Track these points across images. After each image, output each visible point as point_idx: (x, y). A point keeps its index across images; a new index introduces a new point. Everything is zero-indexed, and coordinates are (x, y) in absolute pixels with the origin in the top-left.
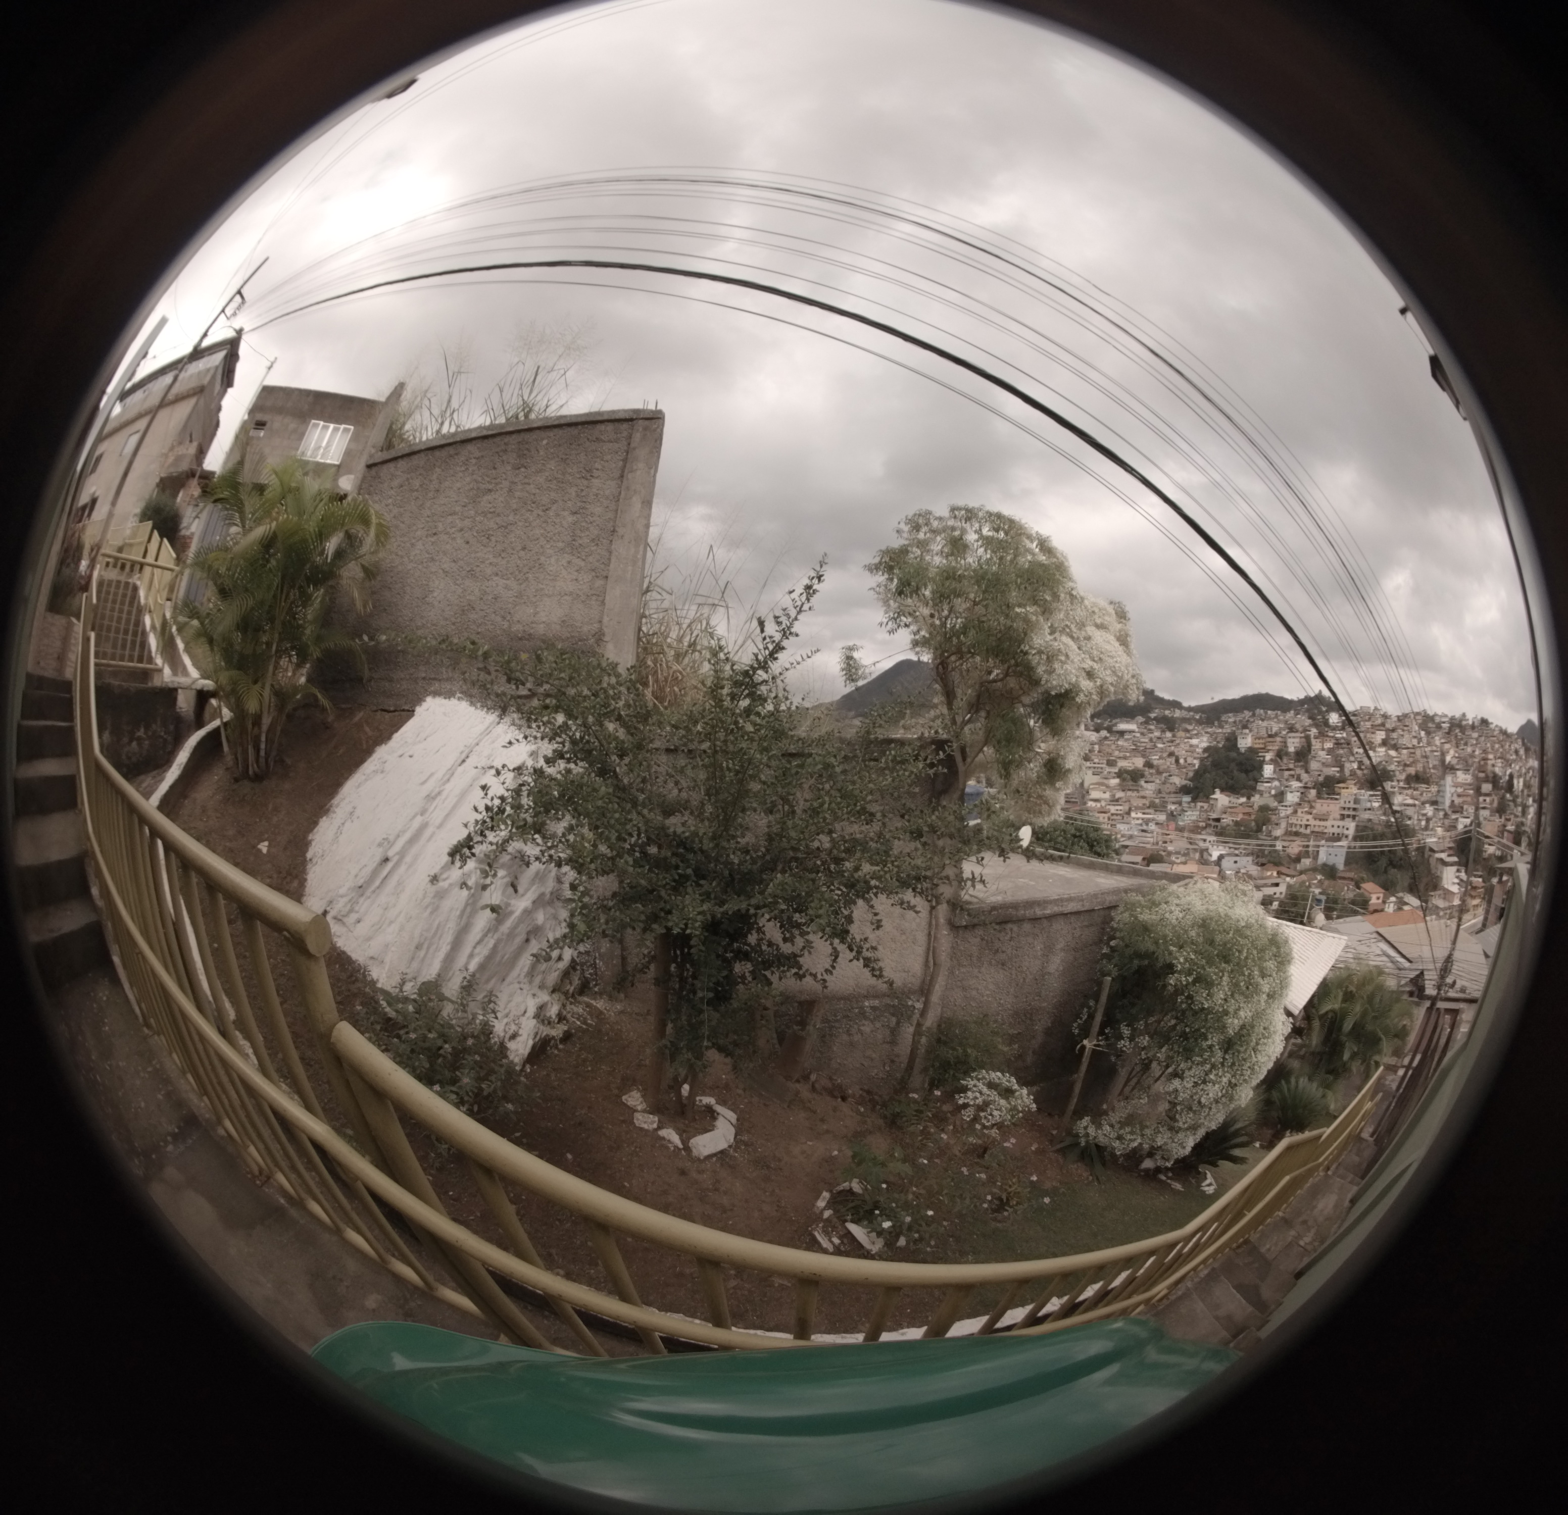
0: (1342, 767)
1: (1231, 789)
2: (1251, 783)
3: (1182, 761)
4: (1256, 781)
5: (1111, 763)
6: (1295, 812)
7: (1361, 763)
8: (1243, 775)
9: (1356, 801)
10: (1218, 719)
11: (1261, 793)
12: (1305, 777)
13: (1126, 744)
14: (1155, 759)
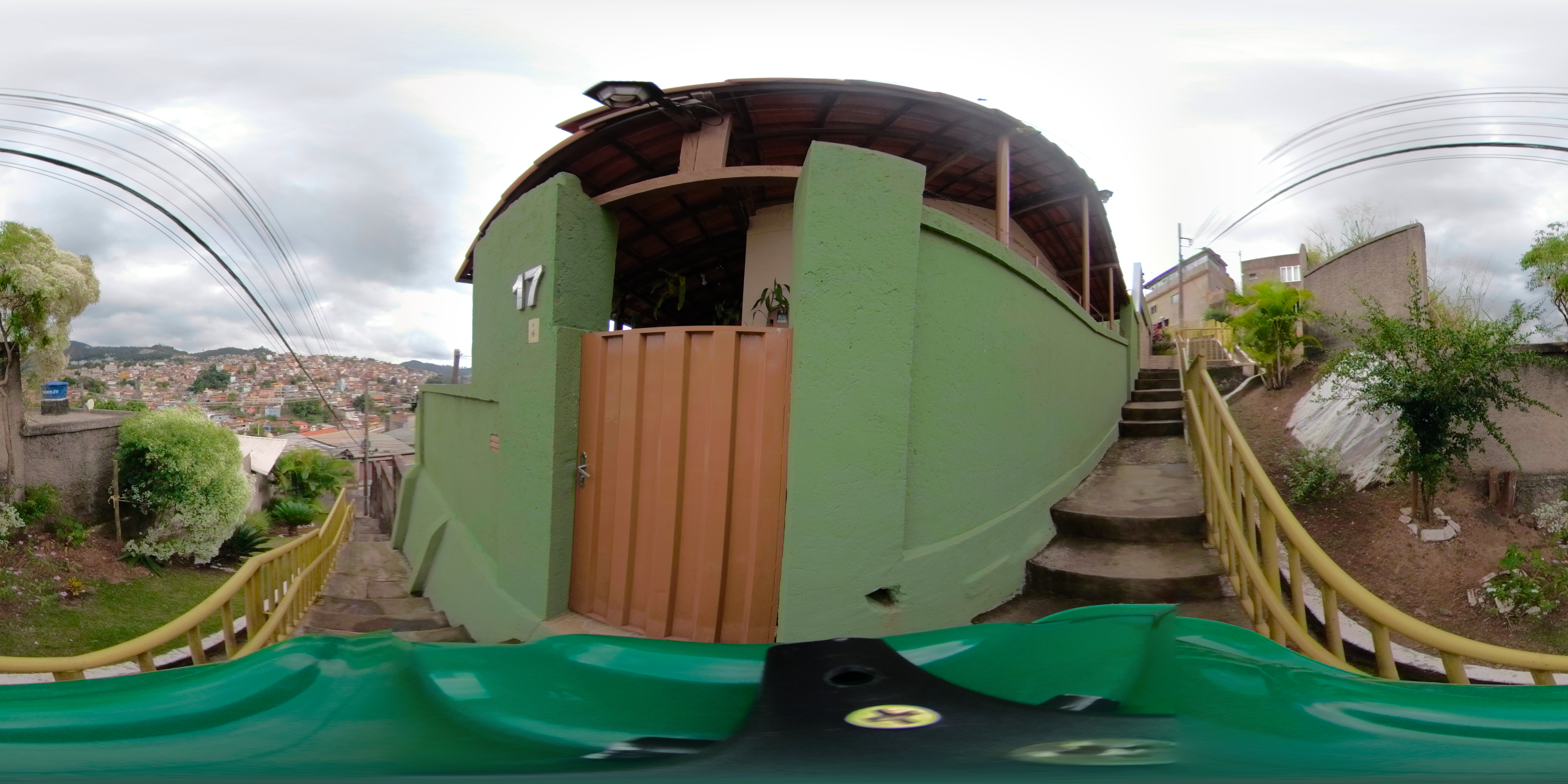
0: (274, 377)
1: (214, 387)
2: (224, 385)
3: (188, 377)
4: (227, 384)
5: (151, 380)
6: (249, 395)
7: (285, 375)
8: (220, 382)
9: (283, 390)
10: (206, 358)
11: (230, 389)
12: (253, 381)
13: (159, 371)
14: (174, 377)
